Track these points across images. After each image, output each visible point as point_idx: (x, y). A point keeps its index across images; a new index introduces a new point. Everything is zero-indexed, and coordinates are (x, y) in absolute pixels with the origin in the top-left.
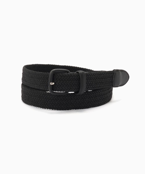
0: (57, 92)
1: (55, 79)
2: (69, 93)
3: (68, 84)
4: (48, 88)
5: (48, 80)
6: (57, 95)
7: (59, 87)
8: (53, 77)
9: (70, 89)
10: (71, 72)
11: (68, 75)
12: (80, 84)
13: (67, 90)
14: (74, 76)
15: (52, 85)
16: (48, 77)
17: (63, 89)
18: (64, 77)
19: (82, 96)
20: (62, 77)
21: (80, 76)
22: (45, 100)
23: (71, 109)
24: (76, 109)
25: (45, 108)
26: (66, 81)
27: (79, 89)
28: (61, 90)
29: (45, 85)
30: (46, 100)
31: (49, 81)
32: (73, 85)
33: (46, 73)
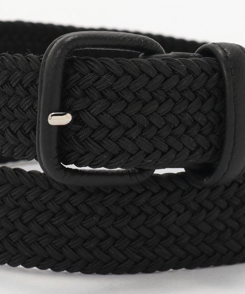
0: (88, 168)
1: (78, 92)
2: (159, 172)
3: (151, 124)
4: (33, 145)
5: (36, 98)
6: (82, 189)
7: (99, 143)
8: (66, 77)
9: (163, 154)
10: (168, 51)
11: (154, 64)
12: (222, 120)
13: (147, 155)
14: (189, 71)
15: (60, 128)
16: (34, 82)
17: (122, 151)
18: (134, 78)
19: (227, 188)
20: (117, 78)
21: (221, 76)
22: (13, 216)
23: (163, 268)
24: (190, 266)
25: (13, 264)
26: (145, 104)
27: (218, 150)
28: (114, 156)
29: (14, 127)
30: (20, 218)
31: (41, 104)
32: (182, 129)
33: (19, 56)
